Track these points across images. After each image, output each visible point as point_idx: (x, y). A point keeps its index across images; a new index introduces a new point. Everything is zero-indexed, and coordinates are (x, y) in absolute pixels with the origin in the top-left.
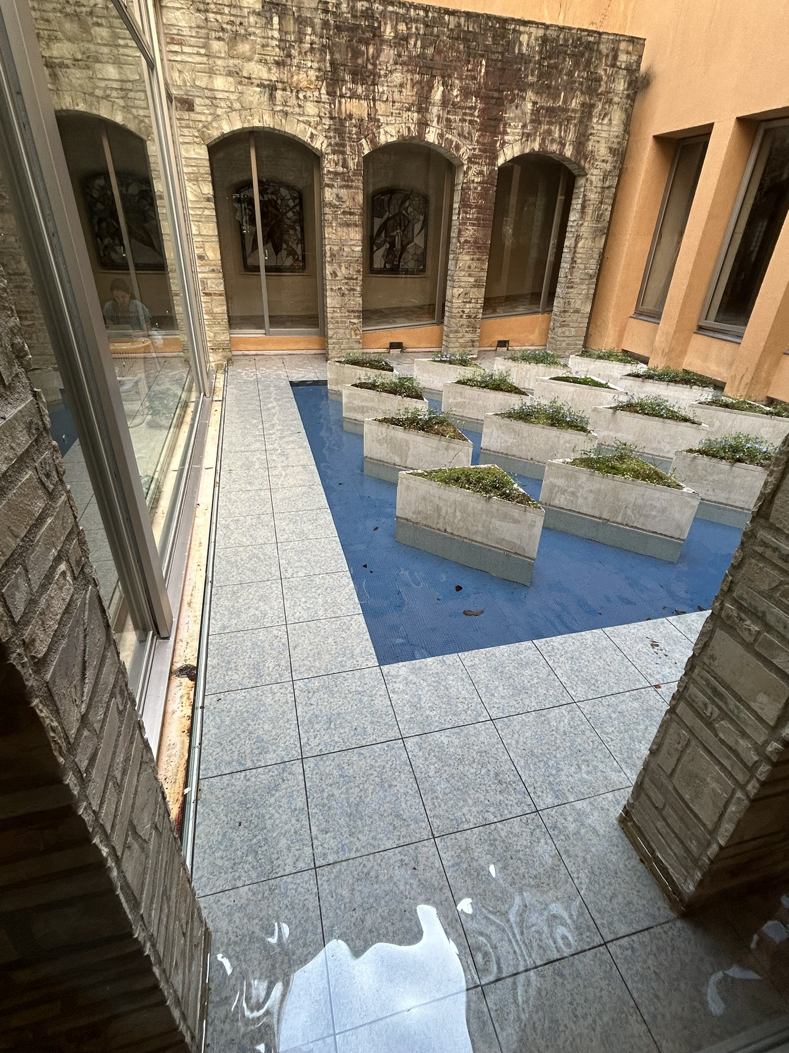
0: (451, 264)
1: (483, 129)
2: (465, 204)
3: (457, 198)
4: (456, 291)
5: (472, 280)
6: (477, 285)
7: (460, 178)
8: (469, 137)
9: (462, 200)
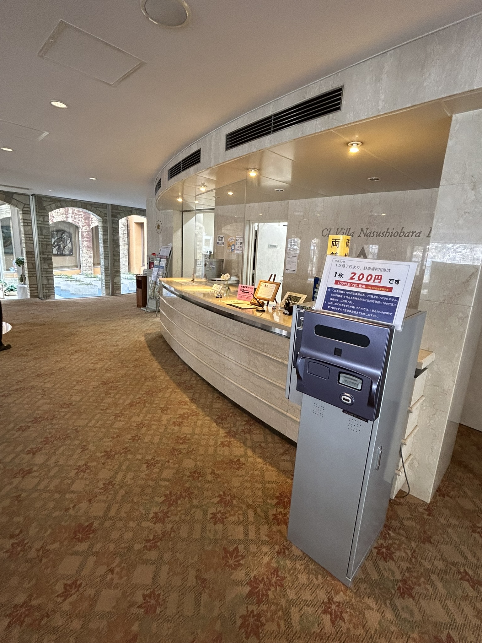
0: (81, 252)
1: (85, 219)
2: (82, 236)
3: (80, 235)
4: (84, 259)
5: (88, 256)
6: (90, 257)
7: (80, 230)
8: (81, 221)
9: (82, 235)
